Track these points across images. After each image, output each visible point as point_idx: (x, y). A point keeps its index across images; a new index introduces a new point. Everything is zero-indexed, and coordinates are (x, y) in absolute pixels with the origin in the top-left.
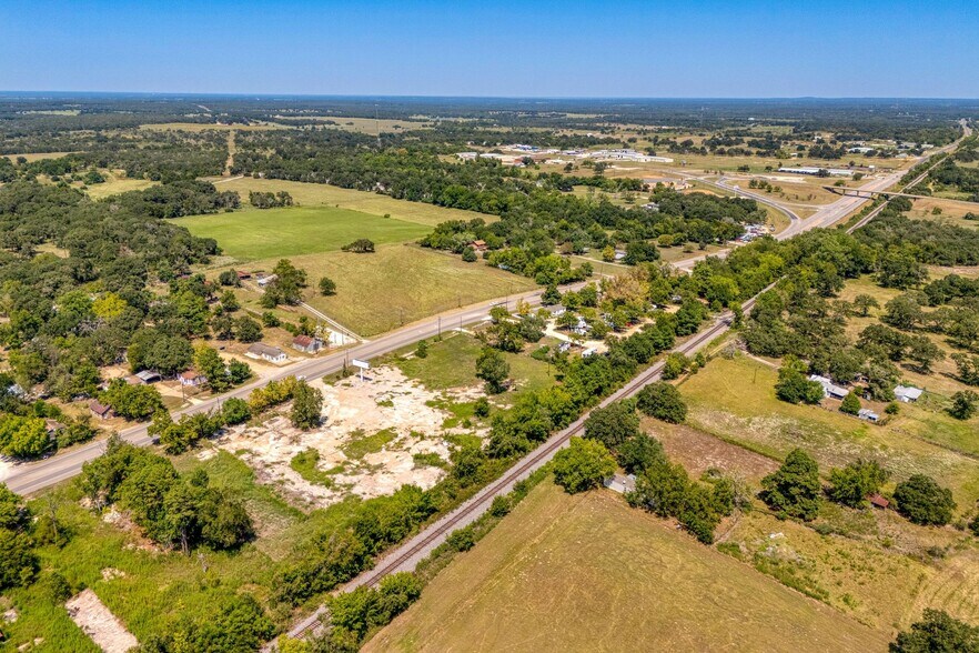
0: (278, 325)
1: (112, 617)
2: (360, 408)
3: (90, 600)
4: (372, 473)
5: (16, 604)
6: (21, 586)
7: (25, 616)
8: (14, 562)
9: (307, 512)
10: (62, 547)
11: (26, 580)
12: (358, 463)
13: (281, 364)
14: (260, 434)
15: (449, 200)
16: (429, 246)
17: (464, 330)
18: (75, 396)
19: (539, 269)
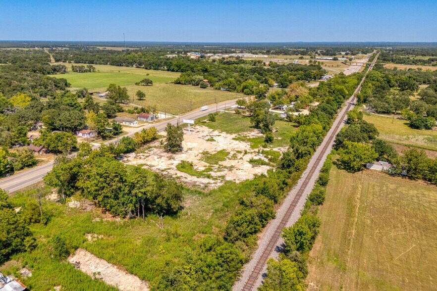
0: (123, 111)
1: (110, 265)
2: (198, 143)
3: (85, 255)
4: (231, 170)
5: (27, 263)
6: (26, 251)
7: (38, 272)
8: (18, 233)
9: (206, 191)
10: (46, 224)
11: (29, 246)
12: (217, 166)
13: (136, 126)
14: (147, 157)
15: (176, 68)
16: (179, 83)
17: (226, 111)
18: (14, 145)
19: (245, 87)
